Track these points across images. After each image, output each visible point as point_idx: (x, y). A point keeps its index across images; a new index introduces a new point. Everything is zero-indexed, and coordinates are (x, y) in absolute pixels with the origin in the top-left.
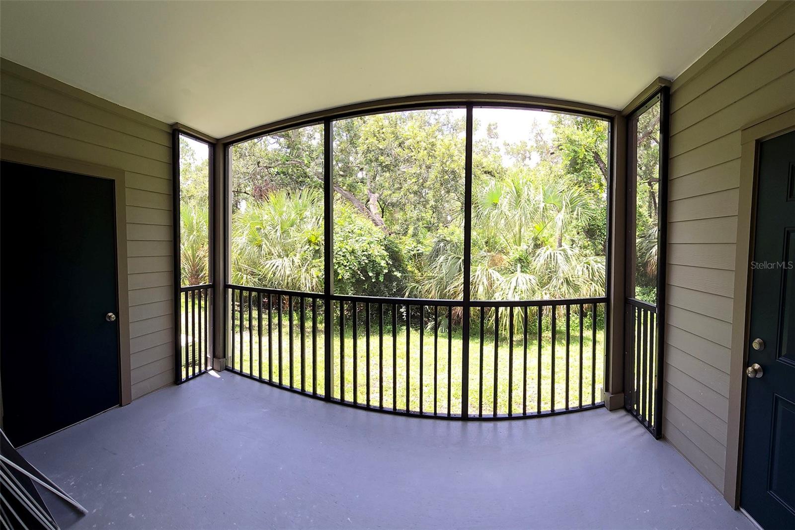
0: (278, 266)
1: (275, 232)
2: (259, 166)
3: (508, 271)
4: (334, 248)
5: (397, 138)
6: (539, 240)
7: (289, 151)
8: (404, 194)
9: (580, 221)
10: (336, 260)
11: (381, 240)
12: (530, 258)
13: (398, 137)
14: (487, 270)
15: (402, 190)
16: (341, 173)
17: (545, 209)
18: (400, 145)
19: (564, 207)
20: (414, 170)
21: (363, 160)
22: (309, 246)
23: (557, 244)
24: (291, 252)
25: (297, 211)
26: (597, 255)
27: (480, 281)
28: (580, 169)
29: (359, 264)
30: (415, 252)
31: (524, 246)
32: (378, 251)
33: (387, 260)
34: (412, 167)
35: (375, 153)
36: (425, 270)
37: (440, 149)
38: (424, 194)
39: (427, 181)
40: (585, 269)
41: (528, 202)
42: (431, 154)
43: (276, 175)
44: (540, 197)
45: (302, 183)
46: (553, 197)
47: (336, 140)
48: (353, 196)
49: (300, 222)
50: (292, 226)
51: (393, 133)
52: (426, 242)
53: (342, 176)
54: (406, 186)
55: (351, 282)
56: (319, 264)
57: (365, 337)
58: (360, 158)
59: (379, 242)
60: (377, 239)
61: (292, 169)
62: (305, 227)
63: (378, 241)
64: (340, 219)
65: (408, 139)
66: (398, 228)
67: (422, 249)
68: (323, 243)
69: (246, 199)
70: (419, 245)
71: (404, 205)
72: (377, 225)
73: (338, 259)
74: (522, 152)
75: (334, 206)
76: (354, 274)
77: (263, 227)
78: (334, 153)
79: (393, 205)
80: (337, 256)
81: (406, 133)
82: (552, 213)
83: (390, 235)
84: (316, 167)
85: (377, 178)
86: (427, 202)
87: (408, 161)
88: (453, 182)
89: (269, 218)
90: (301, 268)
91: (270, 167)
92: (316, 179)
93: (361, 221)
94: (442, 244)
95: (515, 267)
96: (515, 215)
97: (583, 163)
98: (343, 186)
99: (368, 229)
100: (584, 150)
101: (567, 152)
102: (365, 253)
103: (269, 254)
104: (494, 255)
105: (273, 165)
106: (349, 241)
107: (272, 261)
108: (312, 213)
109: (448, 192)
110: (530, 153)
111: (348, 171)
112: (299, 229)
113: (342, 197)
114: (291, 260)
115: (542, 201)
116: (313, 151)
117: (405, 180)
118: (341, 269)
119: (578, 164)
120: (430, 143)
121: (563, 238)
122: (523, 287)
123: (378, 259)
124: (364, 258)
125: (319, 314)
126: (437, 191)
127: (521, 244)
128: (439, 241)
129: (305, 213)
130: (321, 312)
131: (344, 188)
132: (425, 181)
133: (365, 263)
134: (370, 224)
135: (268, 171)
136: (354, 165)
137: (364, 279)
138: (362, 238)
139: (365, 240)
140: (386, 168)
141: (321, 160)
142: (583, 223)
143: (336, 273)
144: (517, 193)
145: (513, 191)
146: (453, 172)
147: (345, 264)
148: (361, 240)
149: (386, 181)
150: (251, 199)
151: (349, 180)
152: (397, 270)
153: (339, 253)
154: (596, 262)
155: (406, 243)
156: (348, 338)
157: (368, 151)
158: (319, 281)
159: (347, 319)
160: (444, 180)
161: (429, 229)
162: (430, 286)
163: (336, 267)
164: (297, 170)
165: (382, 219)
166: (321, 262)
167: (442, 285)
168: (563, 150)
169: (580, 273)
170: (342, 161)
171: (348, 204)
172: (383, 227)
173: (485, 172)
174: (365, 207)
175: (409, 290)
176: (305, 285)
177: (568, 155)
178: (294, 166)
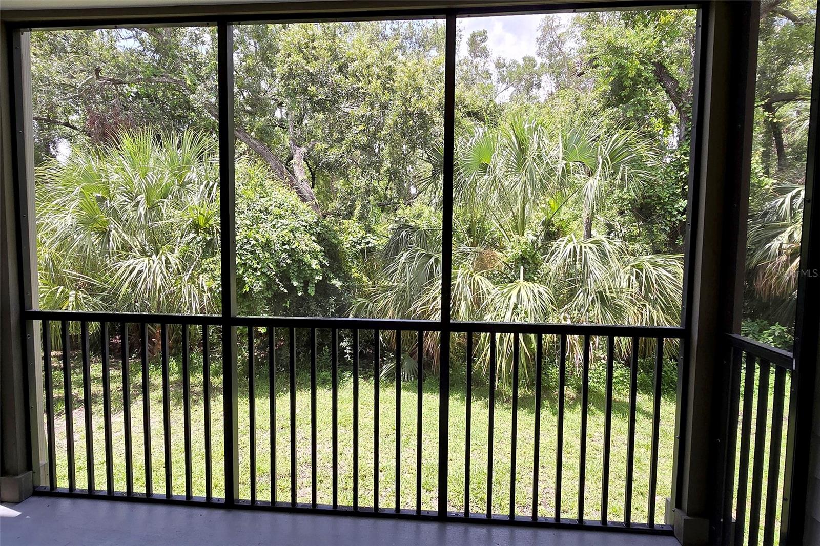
0: (140, 272)
1: (134, 206)
2: (98, 77)
3: (504, 278)
4: (237, 238)
5: (335, 58)
6: (553, 225)
7: (157, 57)
8: (347, 149)
9: (625, 190)
10: (241, 259)
11: (310, 225)
12: (539, 256)
13: (337, 55)
14: (471, 276)
15: (344, 142)
16: (249, 108)
17: (566, 172)
18: (340, 70)
19: (600, 166)
20: (361, 110)
21: (282, 90)
22: (195, 235)
23: (584, 232)
24: (164, 245)
25: (173, 170)
26: (657, 252)
27: (460, 294)
28: (629, 98)
29: (277, 266)
30: (363, 245)
31: (529, 236)
32: (306, 243)
33: (321, 258)
34: (358, 106)
35: (301, 79)
36: (378, 276)
37: (401, 78)
38: (377, 150)
39: (382, 130)
40: (633, 278)
41: (538, 161)
42: (388, 85)
43: (134, 99)
44: (558, 151)
45: (181, 119)
46: (580, 150)
47: (239, 51)
48: (268, 149)
49: (179, 190)
50: (165, 197)
51: (330, 49)
52: (379, 229)
53: (250, 113)
54: (349, 137)
55: (265, 298)
56: (212, 266)
57: (289, 394)
58: (278, 86)
59: (309, 228)
60: (304, 224)
61: (163, 91)
62: (189, 199)
63: (306, 227)
64: (246, 187)
65: (353, 60)
66: (338, 206)
67: (374, 241)
68: (219, 228)
69: (70, 138)
70: (368, 235)
71: (347, 167)
72: (304, 200)
73: (243, 258)
74: (526, 76)
75: (237, 166)
76: (269, 284)
77: (109, 196)
78: (235, 73)
79: (329, 166)
80: (241, 252)
81: (352, 51)
82: (578, 178)
83: (325, 216)
84: (206, 95)
85: (305, 122)
86: (381, 162)
87: (353, 95)
88: (421, 131)
89: (122, 180)
90: (182, 275)
91: (121, 83)
92: (206, 114)
93: (281, 194)
94: (404, 233)
95: (515, 272)
96: (516, 183)
97: (635, 85)
98: (251, 131)
99: (290, 206)
100: (637, 62)
101: (607, 69)
102: (286, 247)
103: (122, 248)
104: (482, 250)
105: (127, 79)
106: (261, 226)
107: (128, 262)
108: (199, 176)
109: (413, 148)
110: (539, 76)
111: (259, 105)
112: (179, 202)
113: (248, 150)
114: (163, 259)
115: (560, 158)
116: (200, 64)
117: (349, 127)
118: (248, 276)
119: (624, 88)
120: (386, 69)
121: (594, 223)
122: (528, 305)
123: (307, 258)
124: (284, 255)
125: (214, 359)
126: (395, 145)
127: (525, 233)
128: (399, 228)
129: (188, 174)
130: (217, 353)
131: (253, 134)
132: (379, 128)
133: (287, 264)
134: (293, 198)
135: (117, 90)
136: (269, 96)
137: (286, 291)
138: (282, 221)
139: (286, 225)
140: (320, 106)
141: (214, 82)
142: (631, 193)
143: (241, 283)
144: (519, 146)
145: (514, 144)
146: (421, 114)
147: (255, 266)
148: (279, 224)
149: (319, 127)
150: (82, 139)
151: (260, 122)
152: (337, 276)
153: (245, 247)
154: (655, 265)
155: (350, 230)
156: (260, 397)
157: (290, 75)
158: (214, 297)
159: (258, 364)
160: (407, 127)
161: (383, 208)
162: (385, 303)
163: (241, 272)
164: (173, 95)
165: (312, 191)
166: (215, 264)
167: (404, 299)
168: (599, 68)
169: (624, 285)
170: (249, 87)
171: (259, 162)
172: (314, 203)
173: (469, 114)
174: (285, 169)
175: (354, 310)
176: (188, 305)
177: (609, 74)
178: (168, 87)
